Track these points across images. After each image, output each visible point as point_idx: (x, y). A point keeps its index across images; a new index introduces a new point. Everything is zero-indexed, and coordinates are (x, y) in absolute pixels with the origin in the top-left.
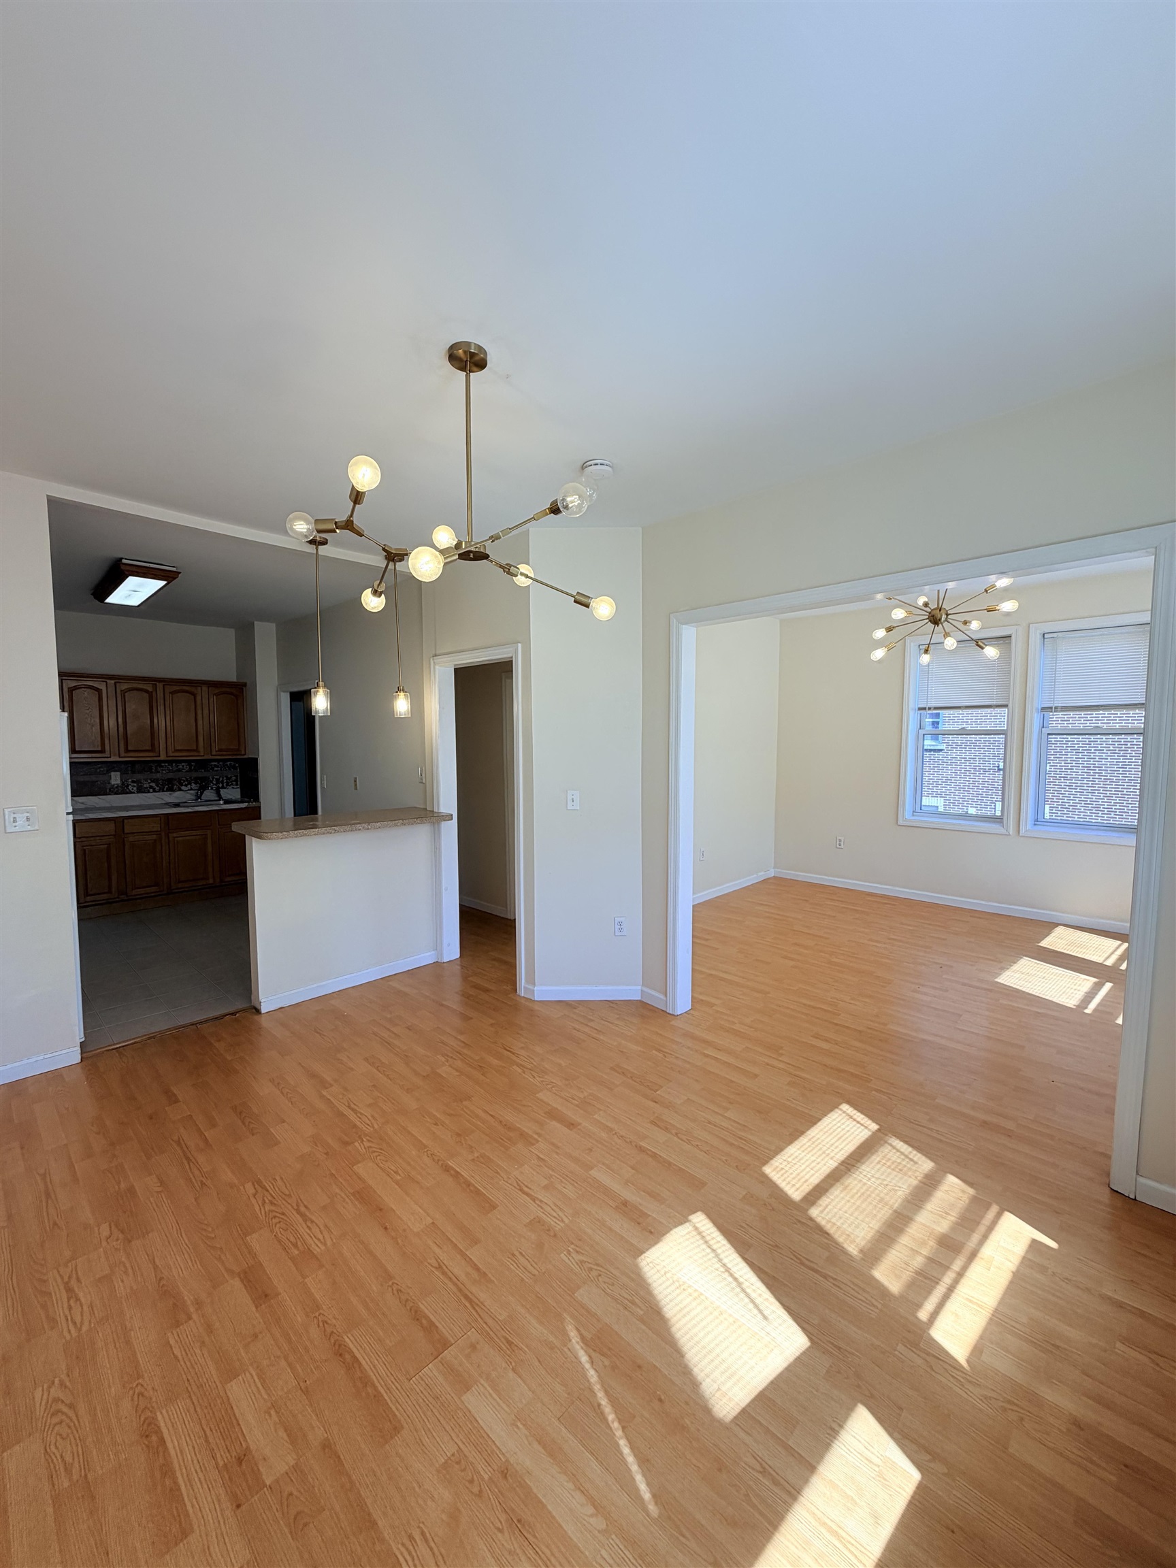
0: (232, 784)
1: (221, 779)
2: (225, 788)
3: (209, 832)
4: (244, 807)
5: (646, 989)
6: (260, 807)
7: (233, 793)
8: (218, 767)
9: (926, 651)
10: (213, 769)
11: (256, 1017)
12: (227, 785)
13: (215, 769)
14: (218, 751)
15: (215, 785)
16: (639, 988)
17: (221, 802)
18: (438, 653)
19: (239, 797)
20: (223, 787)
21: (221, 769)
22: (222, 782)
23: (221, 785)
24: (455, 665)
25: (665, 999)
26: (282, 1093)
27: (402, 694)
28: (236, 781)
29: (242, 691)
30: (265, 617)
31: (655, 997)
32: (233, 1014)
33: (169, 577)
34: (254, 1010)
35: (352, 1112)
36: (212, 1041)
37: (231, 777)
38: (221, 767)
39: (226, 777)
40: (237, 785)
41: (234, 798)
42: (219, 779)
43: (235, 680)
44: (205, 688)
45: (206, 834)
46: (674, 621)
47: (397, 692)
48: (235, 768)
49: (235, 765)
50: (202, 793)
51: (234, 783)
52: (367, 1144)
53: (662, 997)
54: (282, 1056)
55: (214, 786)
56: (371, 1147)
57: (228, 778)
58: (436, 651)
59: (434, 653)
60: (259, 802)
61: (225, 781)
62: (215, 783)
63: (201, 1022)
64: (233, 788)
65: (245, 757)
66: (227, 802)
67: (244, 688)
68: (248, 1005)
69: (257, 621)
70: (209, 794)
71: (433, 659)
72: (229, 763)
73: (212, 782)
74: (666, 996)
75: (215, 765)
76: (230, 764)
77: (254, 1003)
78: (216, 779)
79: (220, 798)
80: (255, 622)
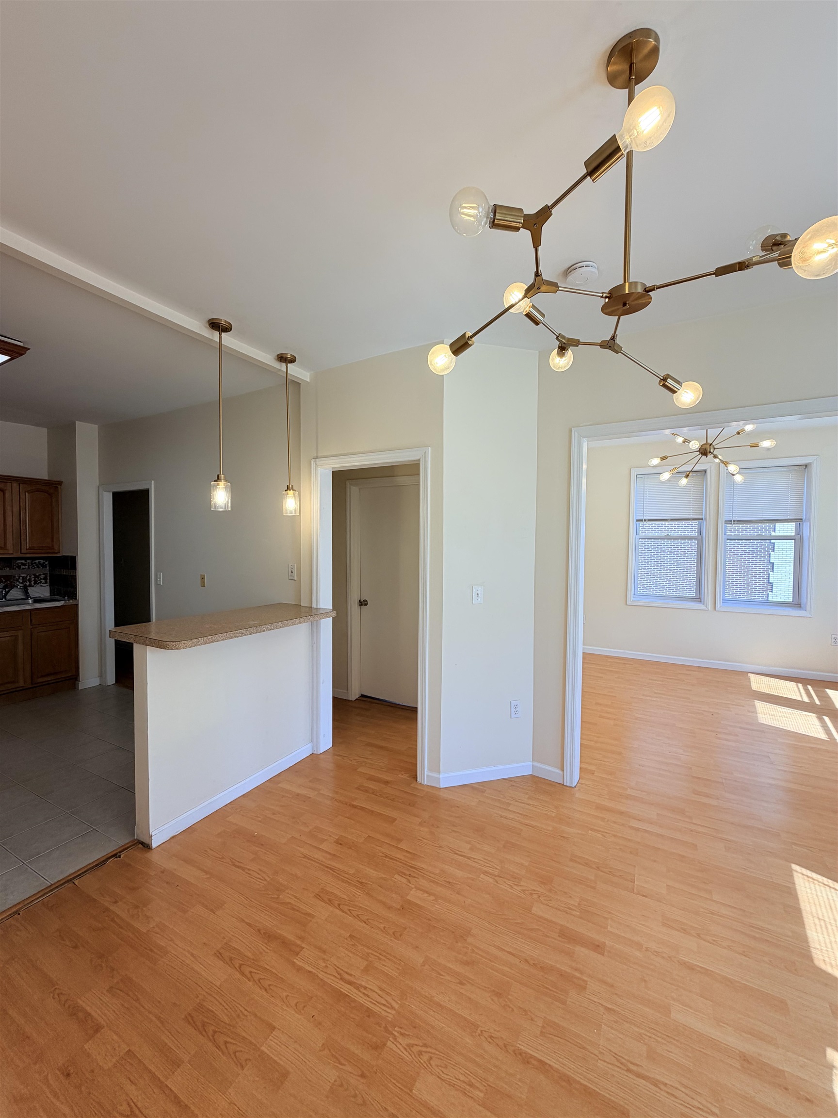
0: (41, 582)
1: (28, 577)
2: (33, 586)
3: (20, 633)
4: (60, 605)
5: (536, 764)
6: (77, 605)
7: (42, 591)
8: (25, 565)
9: (687, 476)
10: (19, 567)
11: (148, 855)
12: (35, 583)
13: (22, 567)
14: (28, 549)
15: (22, 583)
16: (531, 763)
17: (30, 601)
18: (320, 455)
19: (49, 595)
20: (30, 586)
21: (29, 568)
22: (30, 580)
23: (28, 584)
24: (332, 468)
25: (561, 772)
26: (243, 974)
27: (291, 493)
28: (45, 578)
29: (56, 489)
30: (89, 416)
31: (550, 772)
32: (116, 855)
33: (13, 351)
34: (140, 846)
35: (352, 988)
36: (106, 904)
37: (40, 575)
38: (29, 565)
39: (35, 575)
40: (46, 583)
41: (42, 596)
42: (27, 577)
43: (46, 478)
44: (15, 485)
45: (18, 635)
46: (575, 435)
47: (286, 491)
48: (44, 566)
49: (44, 563)
50: (7, 593)
51: (43, 581)
52: (404, 1041)
53: (558, 771)
54: (212, 911)
55: (21, 585)
56: (413, 1045)
57: (35, 576)
58: (317, 453)
59: (315, 455)
60: (76, 599)
61: (33, 579)
62: (21, 581)
63: (80, 874)
64: (42, 586)
65: (58, 555)
66: (36, 601)
67: (59, 487)
68: (132, 839)
69: (77, 421)
70: (15, 593)
71: (315, 461)
72: (37, 561)
73: (17, 580)
74: (563, 770)
75: (22, 563)
76: (39, 562)
77: (139, 834)
78: (23, 577)
79: (27, 596)
80: (77, 422)
